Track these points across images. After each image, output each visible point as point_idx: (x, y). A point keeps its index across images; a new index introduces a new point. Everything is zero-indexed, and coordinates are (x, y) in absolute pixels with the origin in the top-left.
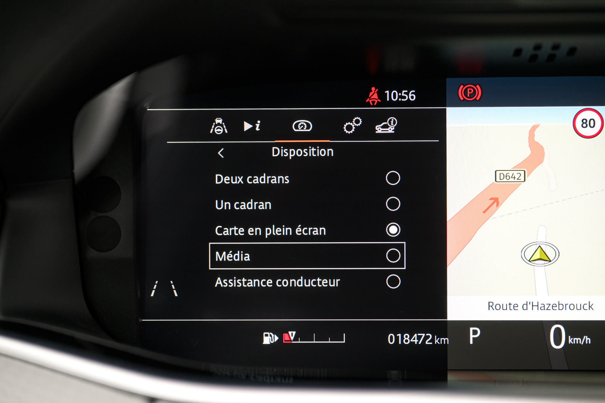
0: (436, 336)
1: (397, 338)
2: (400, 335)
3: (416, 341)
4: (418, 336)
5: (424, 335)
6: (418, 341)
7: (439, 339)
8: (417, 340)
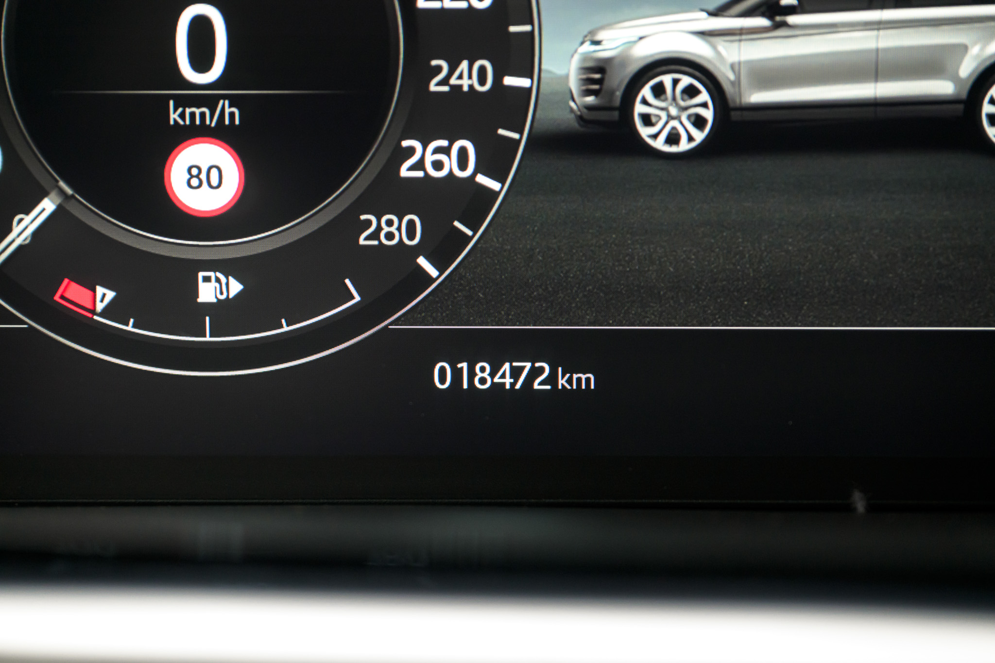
0: (560, 369)
1: (457, 374)
2: (464, 365)
3: (508, 381)
4: (512, 369)
5: (528, 365)
6: (512, 381)
7: (568, 375)
8: (511, 378)
